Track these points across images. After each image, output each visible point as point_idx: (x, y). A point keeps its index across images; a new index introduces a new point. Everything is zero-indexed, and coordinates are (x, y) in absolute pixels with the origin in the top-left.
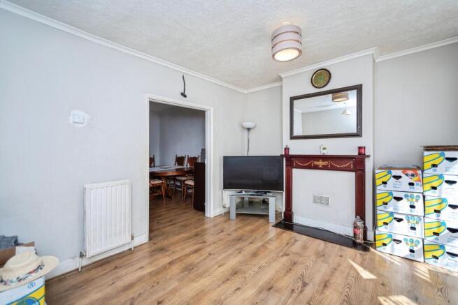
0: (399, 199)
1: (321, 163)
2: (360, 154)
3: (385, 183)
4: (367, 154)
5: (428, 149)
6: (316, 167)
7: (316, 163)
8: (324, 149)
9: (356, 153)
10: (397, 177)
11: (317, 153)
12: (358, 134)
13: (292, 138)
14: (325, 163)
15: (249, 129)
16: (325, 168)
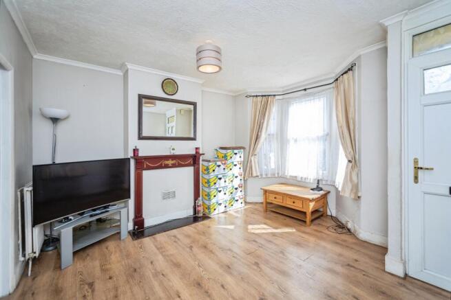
0: (220, 179)
1: (170, 162)
2: (197, 152)
3: (214, 171)
4: (201, 152)
5: (222, 148)
6: (167, 166)
7: (167, 162)
8: (173, 149)
9: (194, 153)
10: (219, 166)
11: (167, 153)
12: (194, 139)
13: (141, 138)
14: (174, 162)
15: (55, 120)
16: (174, 166)
